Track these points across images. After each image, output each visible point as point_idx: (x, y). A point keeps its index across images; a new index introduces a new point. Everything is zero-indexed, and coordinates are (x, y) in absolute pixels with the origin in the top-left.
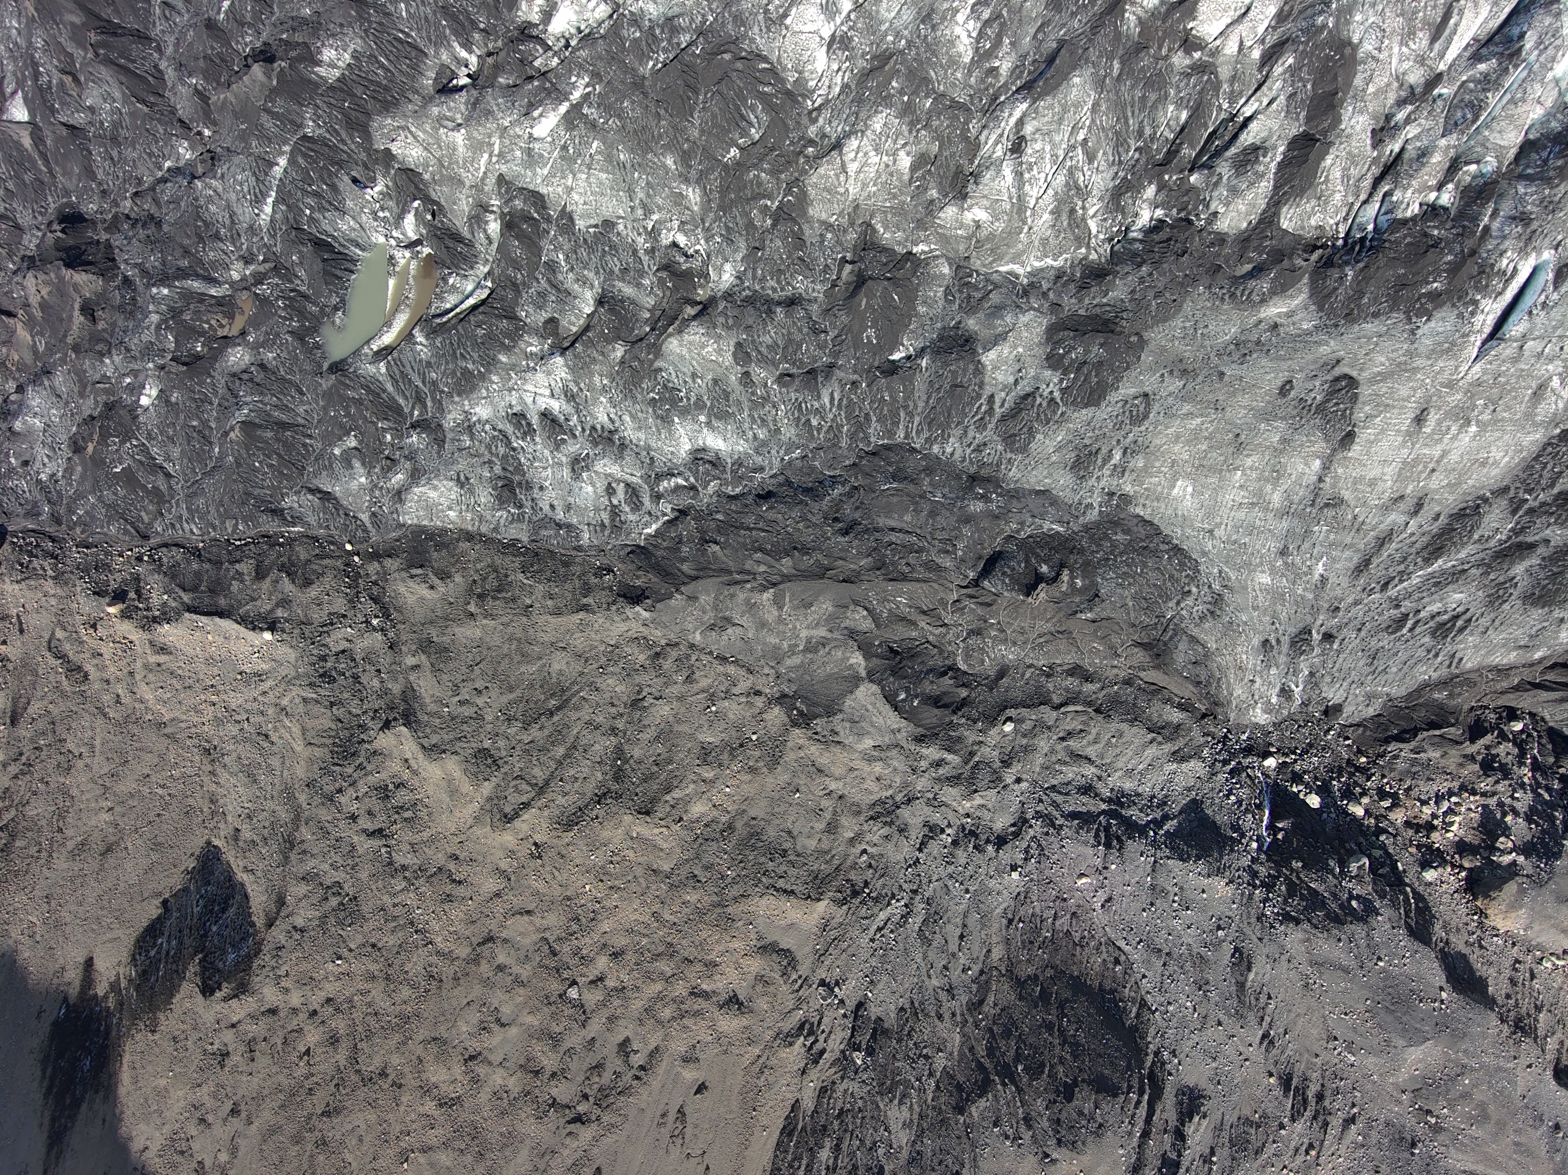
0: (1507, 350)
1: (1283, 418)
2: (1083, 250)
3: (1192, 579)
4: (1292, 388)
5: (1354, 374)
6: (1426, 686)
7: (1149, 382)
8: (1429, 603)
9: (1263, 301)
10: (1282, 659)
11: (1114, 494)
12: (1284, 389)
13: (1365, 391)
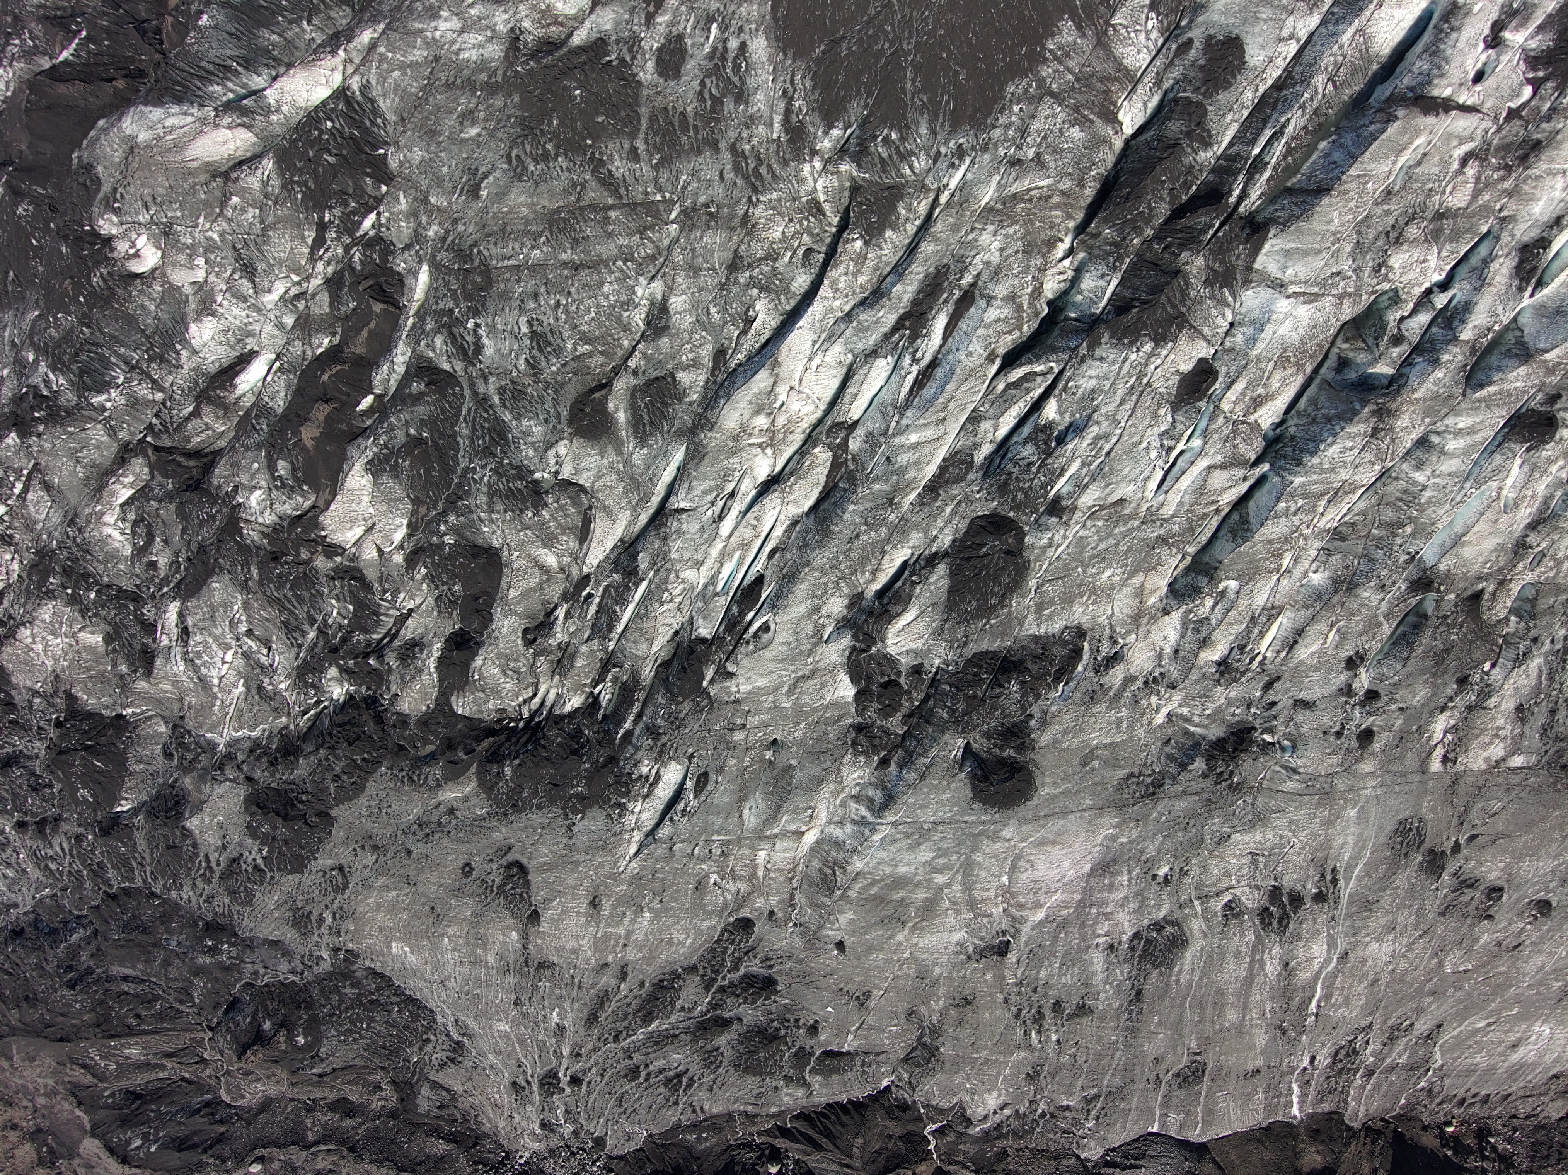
0: (661, 850)
1: (470, 896)
2: (284, 719)
3: (429, 1028)
4: (472, 869)
5: (525, 861)
6: (677, 1126)
7: (344, 856)
8: (656, 1059)
9: (439, 786)
10: (537, 1098)
11: (339, 949)
12: (467, 869)
13: (535, 879)
